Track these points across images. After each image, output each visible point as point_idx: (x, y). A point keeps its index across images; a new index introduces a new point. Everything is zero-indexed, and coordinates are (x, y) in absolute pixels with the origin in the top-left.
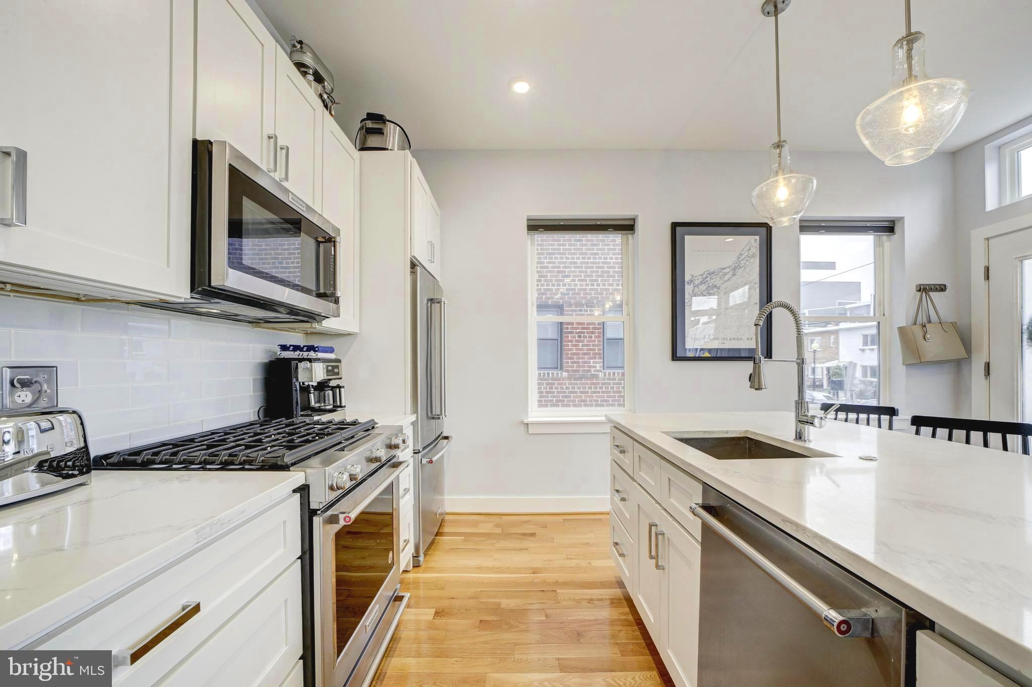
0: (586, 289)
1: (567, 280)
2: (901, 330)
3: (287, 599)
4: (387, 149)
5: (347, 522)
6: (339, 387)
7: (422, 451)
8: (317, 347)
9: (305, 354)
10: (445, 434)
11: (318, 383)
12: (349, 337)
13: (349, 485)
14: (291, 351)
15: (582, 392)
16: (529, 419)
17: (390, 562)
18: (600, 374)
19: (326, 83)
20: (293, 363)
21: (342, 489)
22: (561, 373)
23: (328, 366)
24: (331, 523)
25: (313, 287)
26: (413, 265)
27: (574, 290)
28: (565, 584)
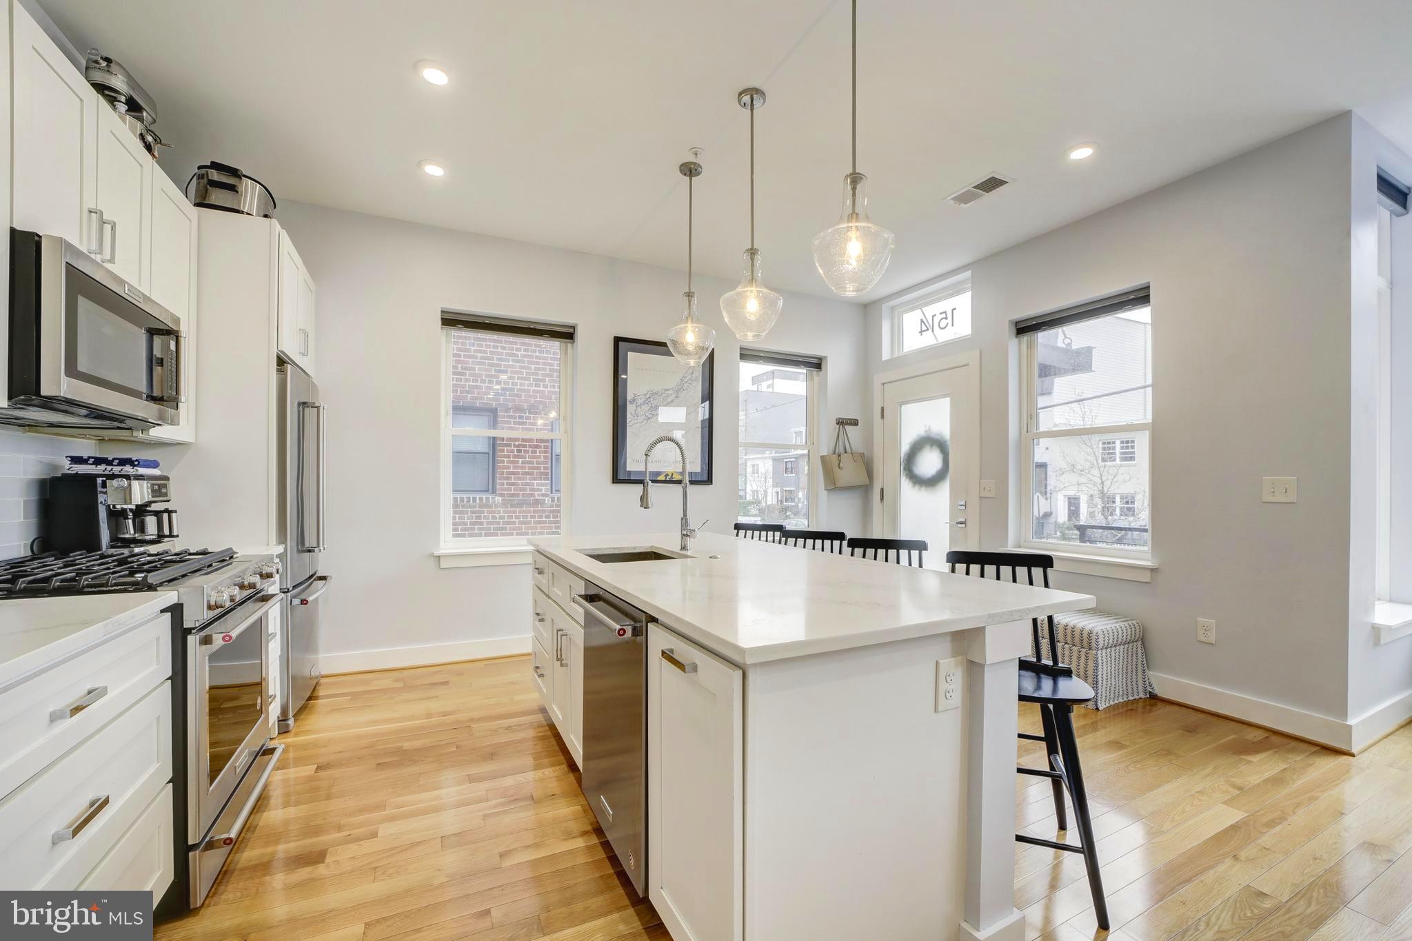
0: (528, 391)
1: (504, 377)
2: (822, 458)
3: (159, 716)
4: (243, 213)
5: (227, 641)
6: (169, 512)
7: (292, 590)
8: (137, 460)
9: (117, 470)
10: (319, 574)
11: (137, 506)
12: (178, 447)
13: (228, 604)
14: (90, 464)
15: (521, 523)
16: (442, 552)
17: (258, 708)
18: (547, 499)
19: (145, 114)
20: (99, 480)
21: (222, 607)
22: (493, 498)
23: (154, 485)
24: (206, 644)
25: (143, 387)
26: (281, 362)
27: (512, 390)
28: (480, 720)
